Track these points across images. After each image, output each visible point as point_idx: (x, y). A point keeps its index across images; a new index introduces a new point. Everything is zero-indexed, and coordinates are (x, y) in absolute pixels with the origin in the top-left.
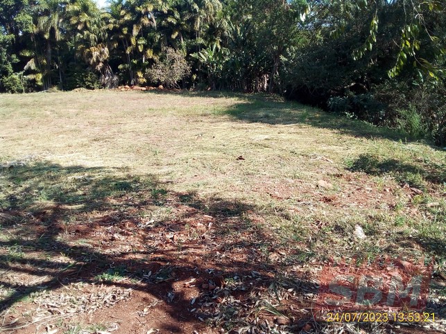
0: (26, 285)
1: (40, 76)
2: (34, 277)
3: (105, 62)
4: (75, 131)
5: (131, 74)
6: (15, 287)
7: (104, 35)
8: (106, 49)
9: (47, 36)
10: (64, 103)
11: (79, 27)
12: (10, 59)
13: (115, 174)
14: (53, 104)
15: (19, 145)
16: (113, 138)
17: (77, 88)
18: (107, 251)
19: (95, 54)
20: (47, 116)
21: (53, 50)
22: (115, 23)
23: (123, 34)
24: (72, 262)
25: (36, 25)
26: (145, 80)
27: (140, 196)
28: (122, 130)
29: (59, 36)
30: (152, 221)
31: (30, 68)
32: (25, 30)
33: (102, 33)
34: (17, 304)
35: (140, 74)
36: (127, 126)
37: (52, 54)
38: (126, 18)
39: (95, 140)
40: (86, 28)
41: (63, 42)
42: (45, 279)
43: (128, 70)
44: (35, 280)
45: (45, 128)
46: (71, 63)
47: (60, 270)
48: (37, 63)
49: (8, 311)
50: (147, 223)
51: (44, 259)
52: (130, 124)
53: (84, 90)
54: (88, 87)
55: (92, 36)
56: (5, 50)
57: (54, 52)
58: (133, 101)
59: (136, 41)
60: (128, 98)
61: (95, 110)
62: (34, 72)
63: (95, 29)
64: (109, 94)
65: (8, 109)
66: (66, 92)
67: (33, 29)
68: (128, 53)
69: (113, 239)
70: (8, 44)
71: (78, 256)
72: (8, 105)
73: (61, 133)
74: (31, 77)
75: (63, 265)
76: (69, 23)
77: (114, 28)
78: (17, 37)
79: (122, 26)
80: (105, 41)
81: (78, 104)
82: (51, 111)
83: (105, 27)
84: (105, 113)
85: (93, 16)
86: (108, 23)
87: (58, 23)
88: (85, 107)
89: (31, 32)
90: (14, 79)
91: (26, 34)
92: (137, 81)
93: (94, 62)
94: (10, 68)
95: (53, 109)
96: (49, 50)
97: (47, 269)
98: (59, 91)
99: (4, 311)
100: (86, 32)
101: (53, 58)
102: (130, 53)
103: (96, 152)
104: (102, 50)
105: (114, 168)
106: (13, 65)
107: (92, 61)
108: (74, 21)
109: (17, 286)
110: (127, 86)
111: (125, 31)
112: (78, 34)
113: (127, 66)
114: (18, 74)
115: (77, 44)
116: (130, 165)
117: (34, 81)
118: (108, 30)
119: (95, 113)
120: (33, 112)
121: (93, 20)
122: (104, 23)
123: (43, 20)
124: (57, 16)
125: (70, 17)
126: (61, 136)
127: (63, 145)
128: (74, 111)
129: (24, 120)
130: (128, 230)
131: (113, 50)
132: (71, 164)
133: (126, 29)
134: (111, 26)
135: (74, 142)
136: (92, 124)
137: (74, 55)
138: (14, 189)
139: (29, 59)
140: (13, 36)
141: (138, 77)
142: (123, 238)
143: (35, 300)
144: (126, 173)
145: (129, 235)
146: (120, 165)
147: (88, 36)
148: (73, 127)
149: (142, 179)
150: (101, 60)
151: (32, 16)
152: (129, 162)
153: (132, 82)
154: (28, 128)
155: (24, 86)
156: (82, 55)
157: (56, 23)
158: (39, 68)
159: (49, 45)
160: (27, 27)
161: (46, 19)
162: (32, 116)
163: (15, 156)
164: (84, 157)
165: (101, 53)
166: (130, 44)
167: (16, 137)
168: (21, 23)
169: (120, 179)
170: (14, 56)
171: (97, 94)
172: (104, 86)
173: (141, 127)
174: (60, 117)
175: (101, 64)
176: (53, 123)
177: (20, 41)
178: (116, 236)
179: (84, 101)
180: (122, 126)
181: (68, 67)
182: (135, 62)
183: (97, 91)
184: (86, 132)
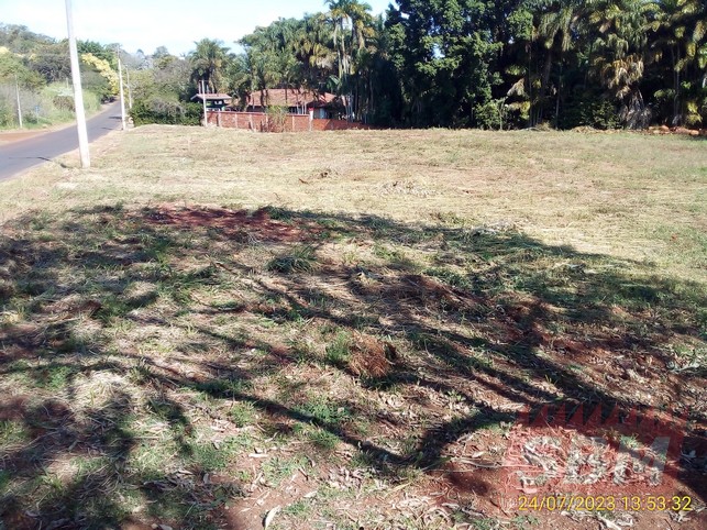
0: (494, 408)
1: (528, 105)
2: (505, 400)
3: (633, 86)
4: (570, 193)
5: (676, 107)
6: (478, 405)
7: (640, 41)
8: (640, 63)
9: (548, 45)
10: (557, 149)
11: (602, 29)
12: (490, 79)
13: (631, 272)
14: (540, 148)
15: (488, 204)
16: (631, 211)
17: (579, 125)
18: (616, 394)
19: (620, 71)
20: (530, 167)
21: (554, 65)
22: (664, 19)
23: (674, 37)
24: (561, 395)
25: (536, 27)
26: (699, 118)
27: (675, 316)
28: (648, 200)
29: (567, 44)
30: (696, 365)
31: (515, 92)
32: (518, 35)
33: (638, 37)
34: (482, 431)
35: (692, 108)
36: (657, 194)
37: (553, 71)
38: (685, 11)
39: (600, 211)
40: (613, 29)
41: (572, 53)
42: (519, 407)
43: (671, 99)
44: (506, 405)
45: (525, 183)
46: (578, 86)
47: (543, 401)
48: (526, 85)
49: (471, 437)
50: (686, 367)
51: (520, 377)
52: (664, 192)
53: (590, 129)
54: (598, 126)
55: (621, 42)
56: (487, 65)
57: (555, 67)
58: (671, 153)
59: (697, 49)
60: (663, 148)
61: (605, 163)
62: (520, 99)
63: (627, 31)
64: (631, 137)
65: (477, 152)
66: (562, 132)
67: (530, 34)
68: (679, 70)
69: (626, 377)
70: (492, 57)
71: (569, 389)
72: (478, 146)
73: (548, 194)
74: (515, 106)
75: (546, 395)
76: (588, 22)
77: (662, 27)
78: (507, 46)
79: (676, 24)
80: (640, 51)
81: (579, 152)
82: (537, 159)
83: (644, 27)
84: (621, 170)
85: (629, 10)
86: (651, 20)
87: (571, 23)
88: (589, 158)
89: (528, 38)
90: (491, 108)
91: (520, 42)
92: (684, 118)
93: (615, 85)
94: (488, 92)
95: (540, 156)
96: (549, 66)
97: (523, 394)
98: (552, 130)
99: (466, 435)
100: (611, 37)
101: (551, 79)
102: (681, 71)
103: (600, 230)
104: (633, 64)
105: (629, 261)
106: (493, 88)
107: (611, 84)
108: (595, 19)
109: (481, 405)
110: (664, 127)
111: (679, 33)
112: (599, 40)
113: (670, 92)
114: (498, 101)
115: (593, 55)
116: (658, 260)
117: (518, 112)
118: (650, 31)
119: (605, 167)
120: (511, 159)
121: (627, 17)
122: (645, 21)
123: (549, 19)
124: (571, 11)
125: (591, 13)
126: (547, 198)
127: (550, 212)
128: (572, 161)
129: (498, 170)
130: (651, 370)
131: (652, 66)
132: (559, 243)
133: (683, 29)
134: (656, 25)
135: (568, 210)
136: (599, 185)
137: (584, 73)
138: (478, 265)
139: (516, 79)
140: (501, 44)
141: (688, 112)
142: (642, 380)
143: (507, 435)
144: (650, 274)
145: (652, 377)
146: (640, 258)
147: (614, 41)
148: (567, 187)
149: (679, 288)
150: (628, 81)
151: (533, 13)
152: (655, 255)
153: (675, 121)
154: (502, 181)
155: (503, 120)
156: (598, 73)
157: (567, 22)
158: (529, 94)
159: (550, 58)
160: (523, 31)
161: (553, 16)
162: (509, 165)
163: (481, 220)
164: (581, 235)
165: (630, 70)
166: (684, 54)
167: (485, 193)
168: (516, 25)
169: (640, 281)
170: (497, 75)
171: (610, 137)
172: (623, 124)
173: (683, 198)
174: (549, 169)
175: (626, 89)
176: (537, 177)
177: (509, 52)
178: (632, 373)
179: (589, 147)
180: (649, 194)
181: (572, 93)
182: (687, 85)
183: (610, 132)
184: (585, 197)
